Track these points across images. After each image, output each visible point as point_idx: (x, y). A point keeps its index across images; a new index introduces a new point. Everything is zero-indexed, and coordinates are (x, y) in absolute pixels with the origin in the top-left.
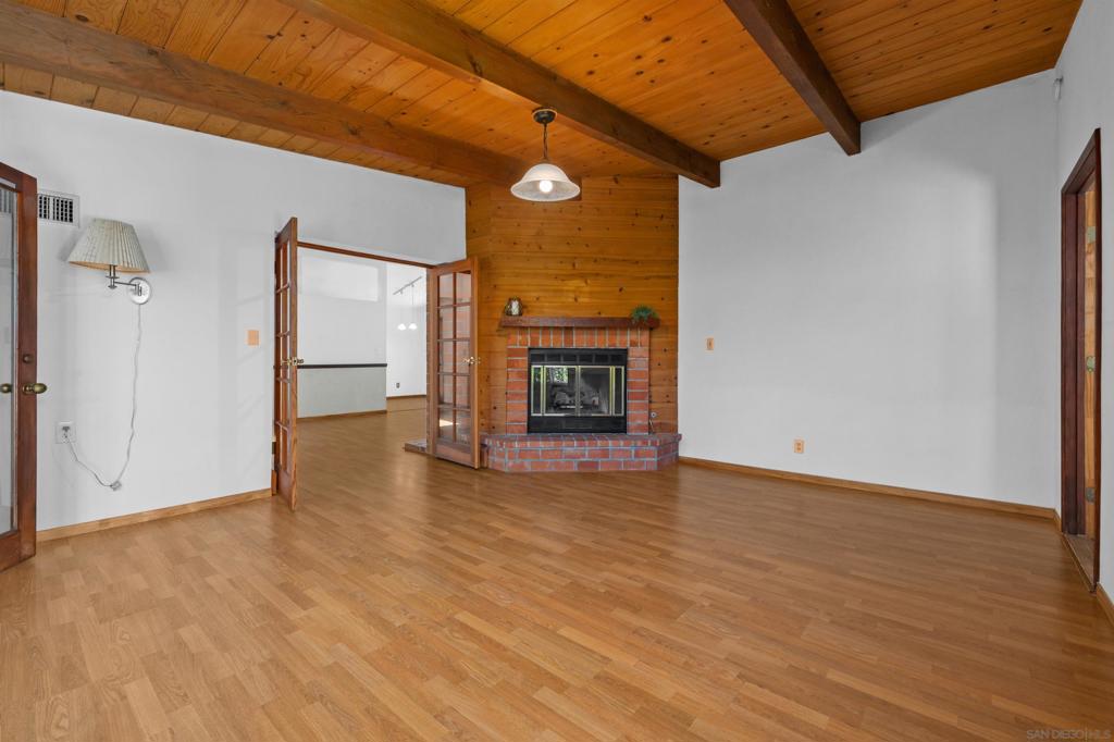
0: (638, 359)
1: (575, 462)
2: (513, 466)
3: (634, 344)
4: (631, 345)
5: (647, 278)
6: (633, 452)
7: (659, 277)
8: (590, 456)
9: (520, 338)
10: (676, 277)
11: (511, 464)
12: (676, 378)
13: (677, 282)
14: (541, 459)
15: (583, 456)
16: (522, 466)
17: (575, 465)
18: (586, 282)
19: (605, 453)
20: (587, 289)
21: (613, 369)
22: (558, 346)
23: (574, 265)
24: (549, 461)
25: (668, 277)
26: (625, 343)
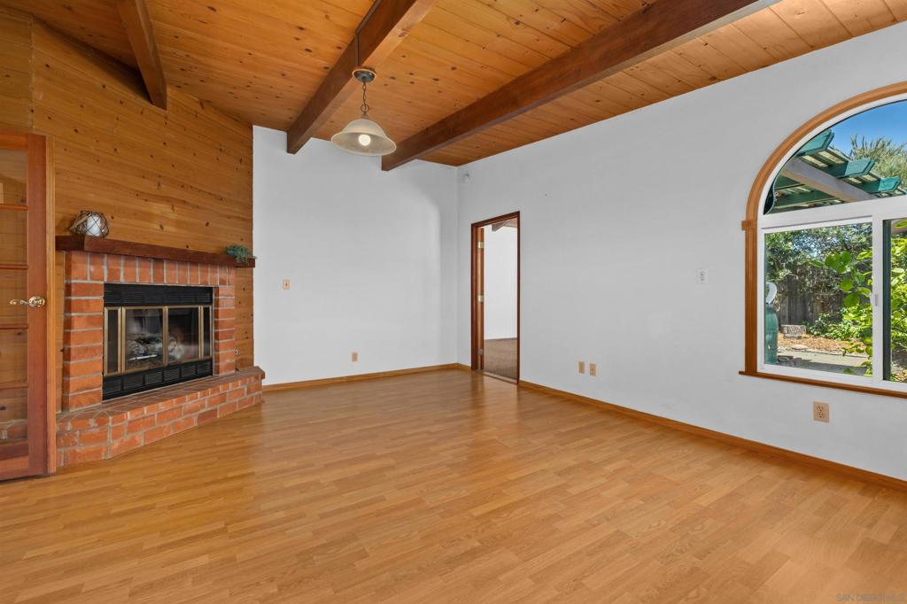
0: (226, 299)
1: (195, 416)
2: (120, 447)
3: (223, 282)
4: (220, 284)
5: (229, 217)
6: (246, 389)
7: (238, 217)
8: (210, 405)
9: (90, 268)
10: (251, 221)
11: (116, 444)
12: (252, 315)
13: (252, 225)
14: (157, 425)
15: (203, 407)
16: (133, 441)
17: (195, 419)
18: (173, 209)
19: (223, 398)
20: (173, 216)
21: (201, 308)
22: (146, 283)
23: (159, 185)
24: (167, 424)
25: (244, 219)
26: (216, 281)
